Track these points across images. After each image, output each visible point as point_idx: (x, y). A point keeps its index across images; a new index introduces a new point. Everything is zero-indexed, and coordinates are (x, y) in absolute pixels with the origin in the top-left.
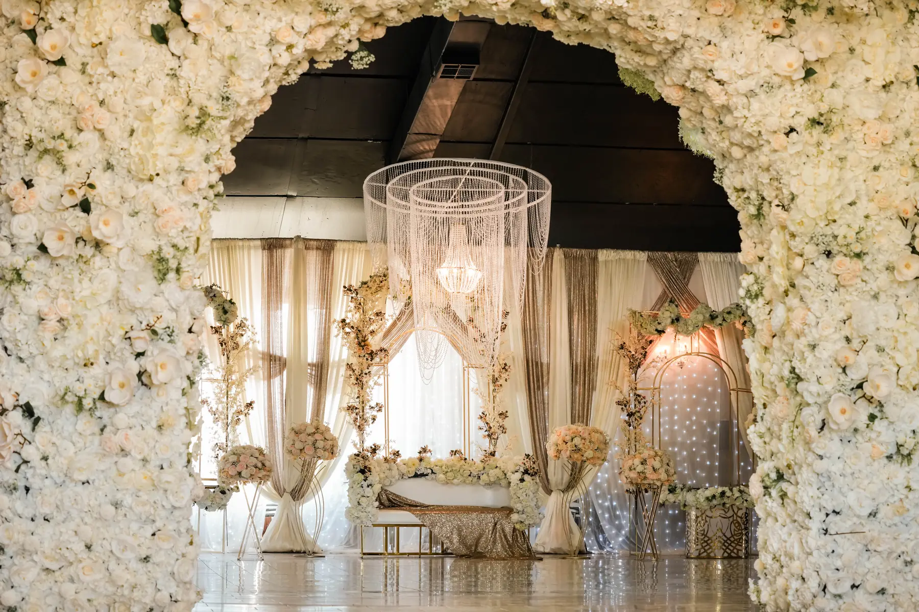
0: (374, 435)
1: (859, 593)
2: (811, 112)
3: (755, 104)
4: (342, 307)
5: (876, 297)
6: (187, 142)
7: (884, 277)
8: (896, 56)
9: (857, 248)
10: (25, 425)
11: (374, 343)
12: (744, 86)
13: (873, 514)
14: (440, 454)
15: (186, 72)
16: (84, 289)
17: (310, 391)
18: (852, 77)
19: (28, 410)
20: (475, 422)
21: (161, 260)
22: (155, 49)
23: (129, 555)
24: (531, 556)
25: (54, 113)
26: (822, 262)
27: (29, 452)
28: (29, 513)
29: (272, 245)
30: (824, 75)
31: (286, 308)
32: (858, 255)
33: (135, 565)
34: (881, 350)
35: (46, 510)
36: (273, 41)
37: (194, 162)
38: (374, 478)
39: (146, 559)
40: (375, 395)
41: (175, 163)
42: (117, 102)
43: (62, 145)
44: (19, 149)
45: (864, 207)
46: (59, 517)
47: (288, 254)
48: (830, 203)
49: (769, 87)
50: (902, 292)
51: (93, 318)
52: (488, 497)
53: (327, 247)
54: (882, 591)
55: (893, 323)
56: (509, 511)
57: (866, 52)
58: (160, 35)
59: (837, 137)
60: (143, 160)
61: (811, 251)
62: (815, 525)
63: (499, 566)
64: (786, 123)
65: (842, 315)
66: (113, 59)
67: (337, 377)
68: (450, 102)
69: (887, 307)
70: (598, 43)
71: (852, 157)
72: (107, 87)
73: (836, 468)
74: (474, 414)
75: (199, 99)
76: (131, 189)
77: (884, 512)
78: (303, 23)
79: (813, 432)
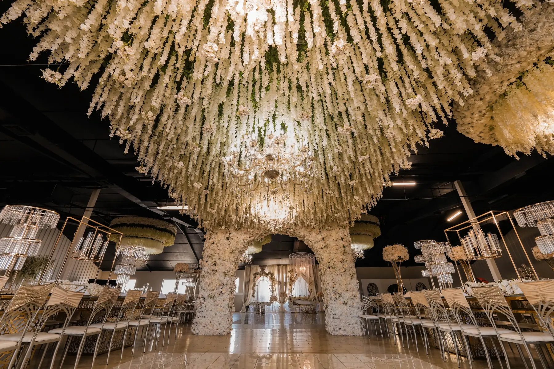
0: (293, 293)
1: (341, 330)
2: (324, 245)
3: (316, 244)
4: (288, 274)
5: (338, 275)
6: (230, 255)
7: (339, 271)
8: (338, 235)
9: (333, 267)
10: (203, 301)
11: (293, 279)
12: (313, 242)
13: (341, 315)
14: (302, 296)
15: (231, 244)
16: (214, 278)
17: (284, 287)
18: (331, 239)
19: (204, 298)
20: (307, 291)
21: (225, 273)
22: (227, 241)
23: (217, 323)
24: (316, 313)
25: (212, 251)
26: (328, 269)
27: (203, 305)
28: (202, 316)
29: (279, 265)
30: (326, 239)
31: (281, 274)
32: (334, 268)
33: (218, 325)
34: (340, 284)
35: (204, 315)
36: (244, 239)
37: (232, 258)
38: (292, 300)
39: (220, 324)
40: (293, 287)
41: (228, 258)
42: (221, 249)
43: (212, 256)
44: (206, 257)
45: (334, 260)
46: (206, 316)
47: (281, 267)
48: (328, 260)
49: (318, 242)
50: (342, 274)
51: (214, 282)
52: (309, 303)
53: (286, 265)
54: (345, 330)
55: (341, 279)
56: (312, 305)
57: (332, 235)
58: (228, 239)
59: (329, 249)
60: (224, 258)
61: (326, 267)
62: (331, 316)
63: (311, 315)
64: (321, 247)
65: (332, 278)
66: (220, 243)
67: (288, 284)
68: (298, 245)
69: (340, 277)
70: (295, 237)
71: (332, 252)
72: (220, 247)
73: (334, 306)
74: (307, 289)
75: (232, 248)
76: (222, 262)
77: (343, 314)
78: (248, 236)
79: (329, 299)
